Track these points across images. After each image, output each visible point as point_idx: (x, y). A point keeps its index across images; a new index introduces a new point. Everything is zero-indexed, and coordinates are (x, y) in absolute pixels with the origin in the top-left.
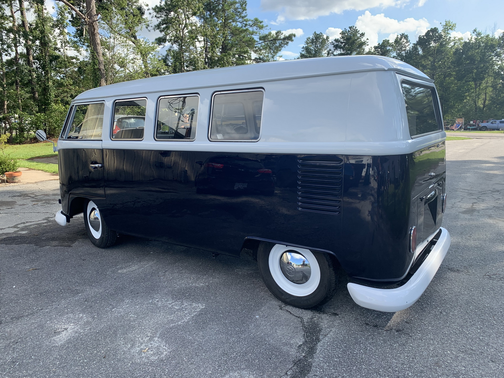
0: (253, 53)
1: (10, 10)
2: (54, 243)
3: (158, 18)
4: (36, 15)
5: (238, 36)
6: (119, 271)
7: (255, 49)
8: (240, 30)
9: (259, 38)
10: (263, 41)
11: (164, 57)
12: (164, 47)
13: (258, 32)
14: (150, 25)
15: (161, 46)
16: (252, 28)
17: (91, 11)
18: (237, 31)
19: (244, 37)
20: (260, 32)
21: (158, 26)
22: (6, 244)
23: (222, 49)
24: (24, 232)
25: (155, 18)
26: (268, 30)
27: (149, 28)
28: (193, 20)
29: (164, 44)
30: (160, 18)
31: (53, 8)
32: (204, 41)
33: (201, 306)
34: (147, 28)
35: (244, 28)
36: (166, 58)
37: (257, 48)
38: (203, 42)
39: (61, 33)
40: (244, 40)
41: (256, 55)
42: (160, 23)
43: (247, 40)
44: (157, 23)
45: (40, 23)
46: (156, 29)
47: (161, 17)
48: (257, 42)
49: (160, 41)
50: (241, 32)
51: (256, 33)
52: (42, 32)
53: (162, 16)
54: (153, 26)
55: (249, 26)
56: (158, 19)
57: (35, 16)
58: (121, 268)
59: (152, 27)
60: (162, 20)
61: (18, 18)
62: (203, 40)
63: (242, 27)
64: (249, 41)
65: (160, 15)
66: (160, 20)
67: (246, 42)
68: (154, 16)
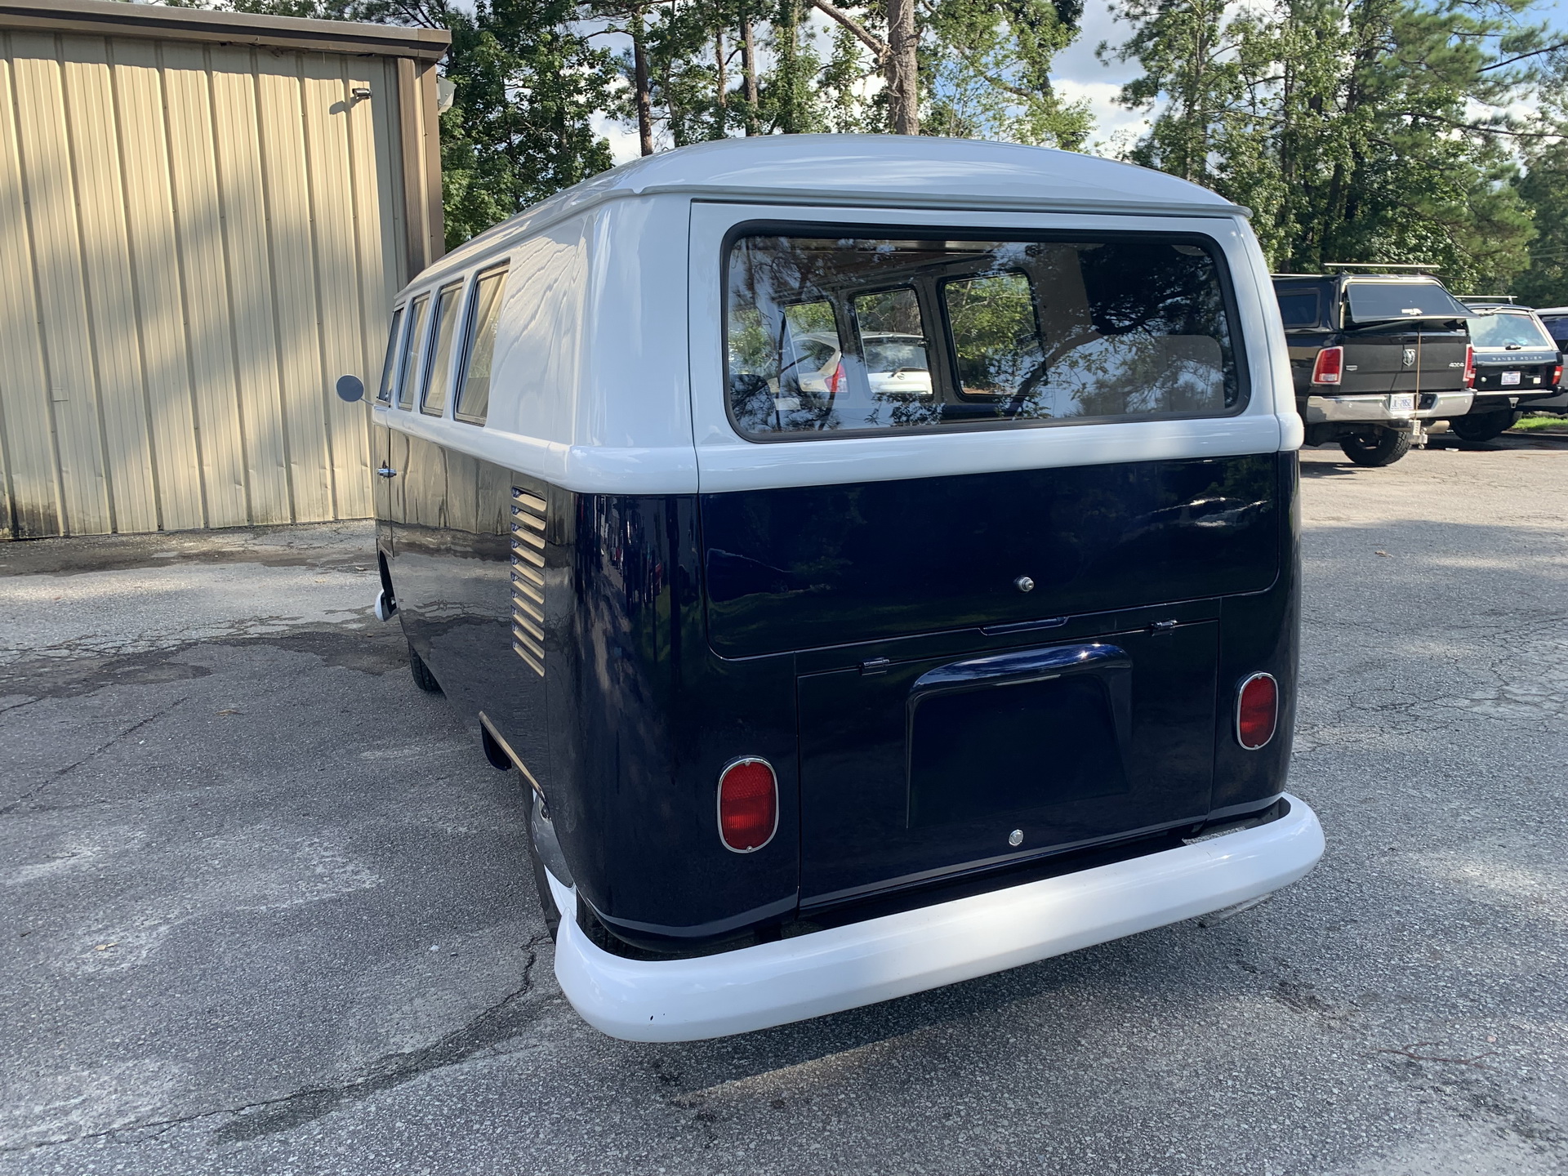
0: (1475, 101)
1: (714, 51)
2: (368, 661)
3: (1136, 17)
4: (779, 55)
5: (1410, 47)
6: (365, 754)
7: (1482, 87)
8: (1422, 26)
9: (1499, 43)
10: (1517, 55)
11: (1142, 144)
12: (1148, 111)
13: (1506, 25)
14: (1110, 45)
15: (1140, 106)
16: (1479, 10)
17: (900, 26)
18: (1413, 30)
19: (1431, 49)
20: (1513, 23)
21: (1136, 46)
22: (282, 647)
23: (1351, 97)
24: (355, 626)
25: (1126, 21)
26: (1547, 9)
27: (1106, 55)
28: (1251, 10)
29: (1151, 99)
30: (1143, 19)
31: (825, 32)
32: (1286, 78)
33: (368, 880)
34: (1099, 54)
35: (1445, 16)
36: (1150, 146)
37: (1490, 84)
38: (1282, 81)
39: (840, 102)
40: (1433, 57)
41: (1485, 107)
42: (1141, 35)
43: (1444, 59)
44: (1134, 34)
45: (782, 79)
46: (1127, 55)
47: (1145, 13)
48: (1491, 59)
49: (1137, 93)
50: (1428, 30)
51: (1498, 28)
52: (787, 101)
53: (1147, 10)
54: (1119, 46)
55: (1468, 6)
56: (1134, 22)
57: (777, 58)
58: (379, 747)
59: (1114, 49)
60: (1148, 23)
61: (731, 70)
62: (1283, 75)
63: (1437, 12)
64: (1453, 60)
65: (1141, 9)
66: (1140, 24)
67: (1438, 66)
68: (1123, 14)
